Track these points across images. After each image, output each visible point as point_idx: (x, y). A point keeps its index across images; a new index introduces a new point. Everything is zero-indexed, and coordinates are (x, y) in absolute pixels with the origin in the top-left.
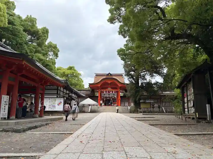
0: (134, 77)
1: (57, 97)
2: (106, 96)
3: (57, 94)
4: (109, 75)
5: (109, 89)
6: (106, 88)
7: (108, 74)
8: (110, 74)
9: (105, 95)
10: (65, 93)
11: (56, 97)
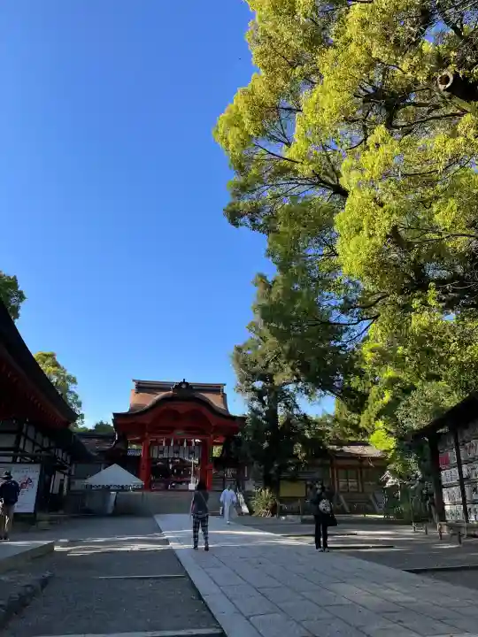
0: (265, 398)
1: (14, 462)
2: (165, 456)
3: (16, 449)
4: (184, 386)
5: (179, 433)
6: (171, 429)
7: (181, 384)
8: (187, 384)
9: (162, 452)
10: (38, 444)
11: (10, 459)
